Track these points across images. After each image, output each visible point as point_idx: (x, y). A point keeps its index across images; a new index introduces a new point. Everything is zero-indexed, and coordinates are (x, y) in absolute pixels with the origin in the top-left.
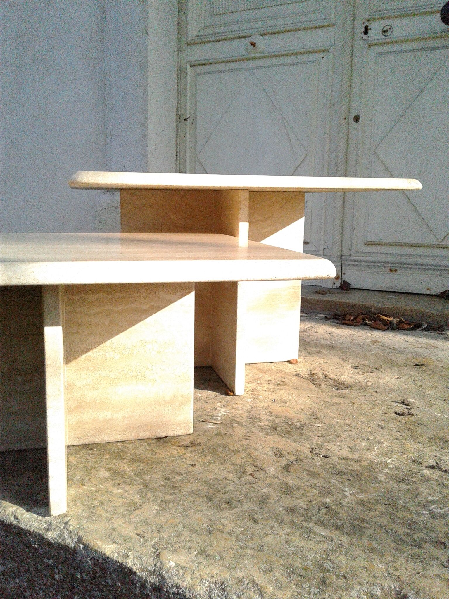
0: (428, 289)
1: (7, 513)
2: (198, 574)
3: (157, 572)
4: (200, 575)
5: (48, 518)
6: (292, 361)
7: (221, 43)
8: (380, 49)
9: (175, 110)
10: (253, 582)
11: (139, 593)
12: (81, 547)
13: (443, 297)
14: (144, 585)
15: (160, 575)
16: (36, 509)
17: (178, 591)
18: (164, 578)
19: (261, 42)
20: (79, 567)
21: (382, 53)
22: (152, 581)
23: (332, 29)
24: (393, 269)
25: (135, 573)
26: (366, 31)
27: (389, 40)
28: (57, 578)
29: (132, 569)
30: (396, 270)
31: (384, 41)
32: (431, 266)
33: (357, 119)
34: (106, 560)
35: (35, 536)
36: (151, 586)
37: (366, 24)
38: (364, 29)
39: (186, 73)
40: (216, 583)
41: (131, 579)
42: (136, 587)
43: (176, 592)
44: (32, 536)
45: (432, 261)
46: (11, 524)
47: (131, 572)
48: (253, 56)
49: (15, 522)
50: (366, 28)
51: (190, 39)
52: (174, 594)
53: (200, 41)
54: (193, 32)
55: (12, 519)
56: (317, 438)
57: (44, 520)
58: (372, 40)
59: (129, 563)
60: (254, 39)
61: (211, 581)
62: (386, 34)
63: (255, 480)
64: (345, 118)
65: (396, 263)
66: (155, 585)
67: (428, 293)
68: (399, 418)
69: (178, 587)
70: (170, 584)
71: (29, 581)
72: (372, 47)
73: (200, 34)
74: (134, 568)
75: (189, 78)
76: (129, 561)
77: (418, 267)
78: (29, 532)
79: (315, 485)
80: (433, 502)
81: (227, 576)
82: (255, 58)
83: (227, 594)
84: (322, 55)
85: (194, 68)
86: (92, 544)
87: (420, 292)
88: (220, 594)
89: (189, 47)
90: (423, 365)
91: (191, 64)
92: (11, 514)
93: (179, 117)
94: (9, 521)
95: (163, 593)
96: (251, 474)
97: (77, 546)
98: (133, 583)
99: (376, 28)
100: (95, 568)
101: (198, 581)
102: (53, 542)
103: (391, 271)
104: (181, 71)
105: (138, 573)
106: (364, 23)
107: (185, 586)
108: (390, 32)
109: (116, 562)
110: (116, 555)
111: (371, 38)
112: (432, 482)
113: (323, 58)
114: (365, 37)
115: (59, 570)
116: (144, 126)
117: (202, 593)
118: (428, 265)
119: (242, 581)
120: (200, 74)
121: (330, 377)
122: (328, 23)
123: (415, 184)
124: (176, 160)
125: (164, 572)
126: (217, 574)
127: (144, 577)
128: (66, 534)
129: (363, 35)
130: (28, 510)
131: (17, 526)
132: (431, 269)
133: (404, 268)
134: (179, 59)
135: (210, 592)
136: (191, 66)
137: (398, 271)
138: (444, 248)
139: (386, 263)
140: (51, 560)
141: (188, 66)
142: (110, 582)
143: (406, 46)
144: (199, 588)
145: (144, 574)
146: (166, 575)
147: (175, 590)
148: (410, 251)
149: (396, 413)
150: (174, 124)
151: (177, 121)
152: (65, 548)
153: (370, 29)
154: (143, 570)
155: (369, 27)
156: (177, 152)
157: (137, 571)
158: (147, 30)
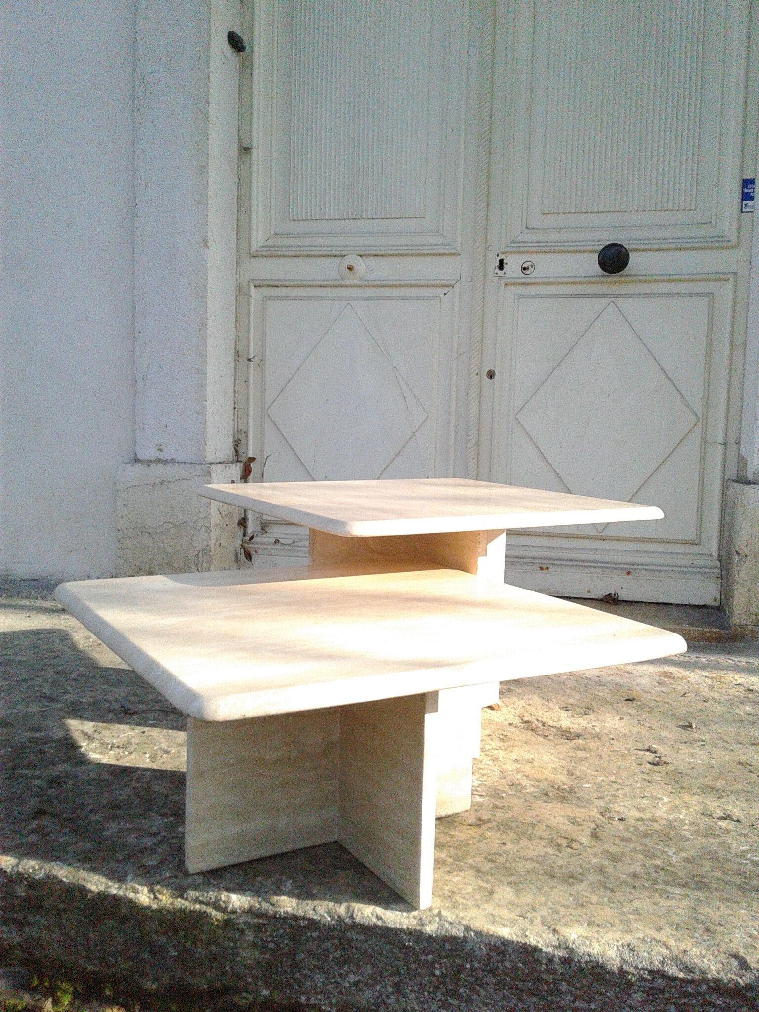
0: (588, 592)
1: (366, 915)
2: (603, 941)
3: (563, 944)
4: (606, 941)
5: (415, 913)
6: (494, 706)
7: (300, 259)
8: (520, 290)
9: (233, 346)
10: (654, 939)
11: (545, 969)
12: (473, 935)
13: (608, 602)
14: (551, 960)
15: (567, 948)
16: (393, 906)
17: (590, 959)
18: (573, 949)
19: (361, 266)
20: (470, 956)
21: (522, 296)
22: (561, 954)
23: (457, 259)
24: (544, 566)
25: (541, 950)
26: (501, 266)
27: (529, 280)
28: (438, 973)
29: (537, 947)
30: (547, 568)
31: (523, 280)
32: (591, 562)
33: (491, 375)
34: (505, 943)
35: (410, 933)
36: (560, 959)
37: (502, 257)
38: (498, 263)
39: (250, 296)
40: (623, 946)
41: (536, 957)
42: (541, 964)
43: (588, 960)
44: (405, 934)
45: (590, 557)
46: (375, 926)
47: (536, 949)
48: (348, 282)
49: (379, 923)
50: (501, 261)
51: (254, 250)
52: (586, 962)
53: (269, 253)
54: (258, 239)
55: (374, 920)
56: (597, 800)
57: (411, 916)
58: (509, 278)
59: (532, 941)
60: (352, 260)
61: (618, 944)
62: (526, 272)
63: (575, 851)
64: (477, 374)
65: (546, 559)
66: (565, 958)
67: (588, 597)
68: (656, 768)
69: (589, 955)
70: (581, 954)
71: (396, 985)
72: (509, 287)
73: (270, 243)
74: (540, 946)
75: (253, 302)
76: (531, 940)
77: (575, 563)
78: (401, 930)
79: (635, 849)
80: (746, 852)
81: (628, 938)
82: (351, 286)
83: (638, 953)
84: (445, 290)
85: (261, 289)
86: (485, 930)
87: (579, 596)
88: (631, 955)
89: (252, 259)
90: (634, 699)
91: (257, 283)
92: (370, 915)
93: (237, 354)
94: (371, 923)
95: (574, 963)
96: (567, 847)
97: (467, 935)
98: (538, 961)
99: (513, 264)
100: (490, 953)
101: (607, 946)
102: (434, 935)
103: (541, 568)
104: (241, 292)
105: (544, 949)
106: (498, 255)
107: (596, 953)
108: (531, 269)
109: (518, 942)
110: (515, 937)
111: (508, 275)
112: (732, 832)
113: (445, 294)
114: (500, 273)
115: (441, 964)
116: (202, 372)
117: (614, 956)
118: (587, 561)
119: (645, 941)
120: (270, 298)
121: (549, 724)
122: (453, 251)
123: (654, 513)
124: (234, 414)
125: (571, 944)
126: (620, 938)
127: (552, 952)
128: (447, 925)
129: (497, 270)
130: (386, 909)
131: (382, 927)
132: (591, 567)
133: (557, 565)
134: (238, 276)
135: (621, 955)
136: (255, 286)
137: (550, 570)
138: (604, 540)
139: (534, 558)
140: (431, 956)
141: (252, 287)
142: (508, 965)
143: (552, 289)
144: (610, 952)
145: (550, 950)
146: (574, 946)
147: (587, 958)
148: (564, 543)
149: (650, 763)
150: (232, 365)
151: (235, 360)
152: (452, 939)
153: (507, 264)
154: (548, 946)
155: (505, 262)
156: (235, 403)
157: (543, 948)
158: (207, 241)
